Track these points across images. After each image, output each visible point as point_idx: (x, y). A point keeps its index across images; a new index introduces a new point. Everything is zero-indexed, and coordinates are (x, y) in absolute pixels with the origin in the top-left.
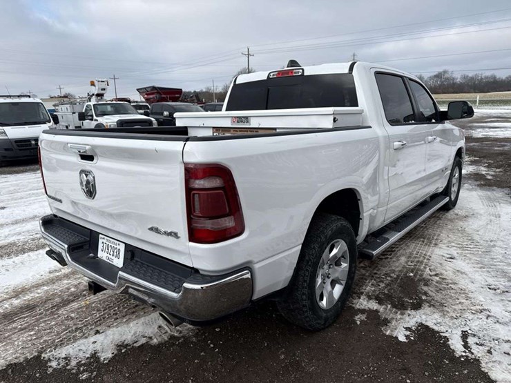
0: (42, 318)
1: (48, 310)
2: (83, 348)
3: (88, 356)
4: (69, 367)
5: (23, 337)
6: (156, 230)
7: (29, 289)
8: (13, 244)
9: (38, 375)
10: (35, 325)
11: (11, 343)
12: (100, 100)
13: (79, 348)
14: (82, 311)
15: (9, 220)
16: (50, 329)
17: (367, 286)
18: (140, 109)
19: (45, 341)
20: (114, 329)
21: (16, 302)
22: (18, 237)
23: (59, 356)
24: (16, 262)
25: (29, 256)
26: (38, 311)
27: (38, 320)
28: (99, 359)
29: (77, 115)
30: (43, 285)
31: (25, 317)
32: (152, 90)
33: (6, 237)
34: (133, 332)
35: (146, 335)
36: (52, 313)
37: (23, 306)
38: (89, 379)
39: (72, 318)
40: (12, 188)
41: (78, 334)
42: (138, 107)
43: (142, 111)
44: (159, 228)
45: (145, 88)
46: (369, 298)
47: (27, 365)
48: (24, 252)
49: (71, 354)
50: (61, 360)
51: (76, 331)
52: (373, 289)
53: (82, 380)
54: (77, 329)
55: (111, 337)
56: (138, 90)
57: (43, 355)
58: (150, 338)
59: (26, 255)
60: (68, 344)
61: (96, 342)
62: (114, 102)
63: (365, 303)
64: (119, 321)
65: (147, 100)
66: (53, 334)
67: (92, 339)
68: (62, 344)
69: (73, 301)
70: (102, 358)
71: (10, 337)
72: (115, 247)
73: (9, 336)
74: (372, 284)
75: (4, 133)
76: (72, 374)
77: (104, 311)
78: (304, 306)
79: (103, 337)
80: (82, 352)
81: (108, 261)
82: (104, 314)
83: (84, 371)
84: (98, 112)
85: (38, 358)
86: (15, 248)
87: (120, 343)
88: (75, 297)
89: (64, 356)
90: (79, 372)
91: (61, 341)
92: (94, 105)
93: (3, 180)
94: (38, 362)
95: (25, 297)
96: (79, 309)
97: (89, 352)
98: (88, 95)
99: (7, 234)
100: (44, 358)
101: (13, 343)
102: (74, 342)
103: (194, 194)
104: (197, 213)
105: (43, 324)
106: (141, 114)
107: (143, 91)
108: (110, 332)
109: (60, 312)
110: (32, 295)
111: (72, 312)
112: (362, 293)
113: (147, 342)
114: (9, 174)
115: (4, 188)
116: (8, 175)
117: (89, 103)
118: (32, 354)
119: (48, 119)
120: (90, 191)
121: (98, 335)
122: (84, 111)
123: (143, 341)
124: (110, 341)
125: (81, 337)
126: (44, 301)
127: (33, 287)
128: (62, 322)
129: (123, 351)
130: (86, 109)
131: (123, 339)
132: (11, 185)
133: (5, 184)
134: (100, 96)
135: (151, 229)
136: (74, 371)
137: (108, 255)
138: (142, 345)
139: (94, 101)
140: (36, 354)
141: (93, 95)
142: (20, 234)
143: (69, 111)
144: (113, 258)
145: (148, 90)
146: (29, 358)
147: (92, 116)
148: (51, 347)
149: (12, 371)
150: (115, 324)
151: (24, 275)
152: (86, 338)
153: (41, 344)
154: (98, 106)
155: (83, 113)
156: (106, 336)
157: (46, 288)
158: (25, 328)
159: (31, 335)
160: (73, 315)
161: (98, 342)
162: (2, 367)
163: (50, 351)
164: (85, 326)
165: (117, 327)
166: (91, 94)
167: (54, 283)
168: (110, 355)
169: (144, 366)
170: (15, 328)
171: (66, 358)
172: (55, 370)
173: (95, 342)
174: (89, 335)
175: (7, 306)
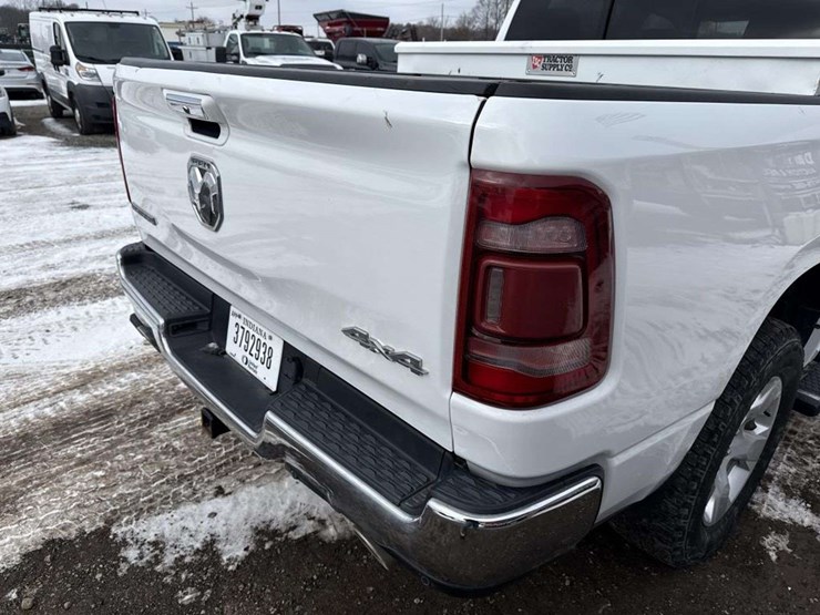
0: (120, 442)
1: (133, 425)
2: (191, 525)
3: (198, 545)
4: (159, 568)
5: (81, 480)
6: (365, 340)
7: (106, 374)
8: (91, 277)
9: (99, 576)
10: (108, 457)
11: (59, 490)
12: (252, 27)
13: (182, 523)
14: (195, 438)
15: (91, 231)
16: (133, 469)
17: (778, 461)
18: (318, 49)
19: (122, 497)
20: (253, 489)
21: (81, 399)
22: (101, 266)
23: (144, 535)
24: (92, 314)
25: (114, 304)
26: (116, 424)
27: (113, 445)
28: (219, 557)
29: (213, 52)
30: (131, 368)
31: (91, 435)
32: (338, 18)
33: (81, 262)
34: (288, 502)
35: (314, 514)
36: (141, 435)
37: (92, 409)
38: (195, 605)
39: (176, 452)
40: (104, 173)
41: (182, 489)
42: (316, 45)
43: (322, 53)
44: (372, 336)
45: (327, 14)
46: (789, 492)
47: (81, 549)
48: (107, 296)
49: (167, 535)
50: (146, 546)
51: (180, 483)
52: (793, 470)
53: (182, 605)
54: (182, 477)
55: (246, 507)
56: (315, 16)
57: (114, 530)
58: (322, 522)
59: (109, 301)
60: (162, 511)
61: (215, 514)
62: (276, 32)
63: (780, 504)
64: (262, 469)
65: (330, 35)
66: (137, 482)
67: (209, 506)
68: (151, 509)
69: (180, 412)
70: (225, 558)
71: (59, 477)
72: (263, 341)
73: (58, 473)
74: (789, 459)
75: (96, 75)
76: (165, 586)
77: (236, 442)
78: (679, 529)
79: (230, 504)
80: (187, 534)
81: (246, 367)
82: (236, 450)
83: (188, 583)
84: (249, 49)
85: (103, 533)
86: (93, 285)
87: (262, 526)
88: (184, 404)
89: (152, 538)
90: (178, 586)
91: (151, 501)
92: (242, 36)
93: (93, 156)
94: (102, 544)
95: (96, 389)
96: (189, 430)
97: (201, 537)
98: (234, 17)
99: (83, 256)
100: (115, 535)
101: (61, 492)
102: (175, 508)
103: (490, 267)
104: (492, 321)
105: (120, 457)
106: (320, 57)
107: (323, 18)
108: (243, 495)
109: (155, 433)
110: (110, 387)
111: (176, 436)
112: (770, 478)
113: (315, 532)
114: (103, 146)
115: (91, 171)
116: (102, 150)
117: (234, 32)
118: (94, 522)
119: (166, 55)
120: (212, 212)
121: (220, 500)
122: (225, 45)
123: (307, 527)
124: (242, 517)
125: (188, 498)
126: (129, 402)
127: (113, 369)
128: (156, 457)
129: (267, 546)
130: (229, 42)
131: (269, 516)
132: (102, 166)
133: (94, 163)
134: (253, 18)
135: (351, 333)
136: (168, 580)
137: (247, 354)
138: (306, 537)
139: (242, 29)
140: (102, 524)
141: (242, 16)
142: (104, 258)
143: (201, 43)
144: (258, 363)
145: (333, 16)
146: (88, 531)
147: (238, 55)
148: (130, 513)
149: (53, 559)
150: (255, 477)
151: (100, 342)
152: (198, 501)
153: (111, 500)
154: (249, 39)
155: (224, 49)
156: (236, 504)
157: (134, 375)
158: (88, 461)
159: (97, 478)
160: (177, 444)
161: (219, 515)
162: (36, 544)
163: (127, 522)
164: (198, 473)
165: (258, 484)
166: (238, 16)
167: (150, 367)
168: (241, 553)
169: (308, 594)
170: (71, 457)
171: (155, 544)
172: (132, 568)
173: (213, 515)
174: (204, 495)
175: (62, 404)
